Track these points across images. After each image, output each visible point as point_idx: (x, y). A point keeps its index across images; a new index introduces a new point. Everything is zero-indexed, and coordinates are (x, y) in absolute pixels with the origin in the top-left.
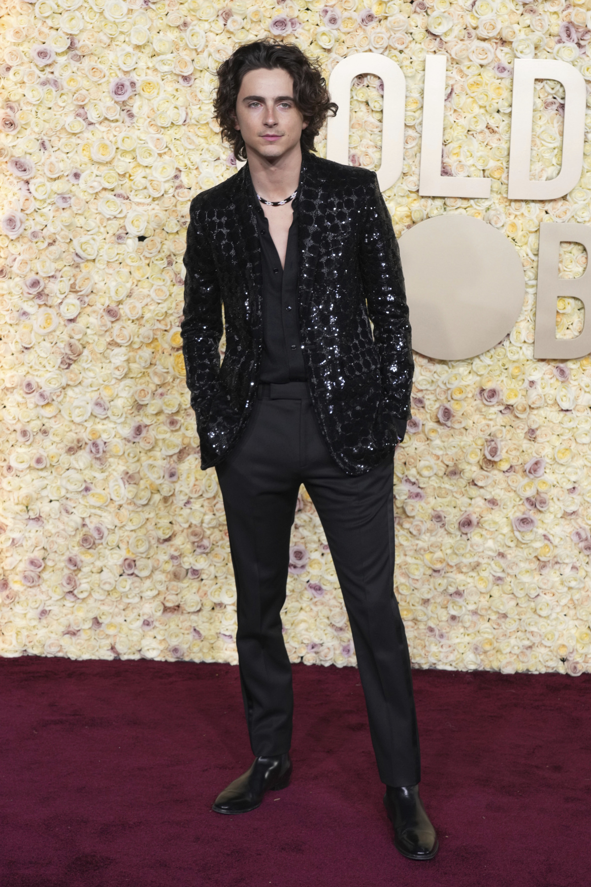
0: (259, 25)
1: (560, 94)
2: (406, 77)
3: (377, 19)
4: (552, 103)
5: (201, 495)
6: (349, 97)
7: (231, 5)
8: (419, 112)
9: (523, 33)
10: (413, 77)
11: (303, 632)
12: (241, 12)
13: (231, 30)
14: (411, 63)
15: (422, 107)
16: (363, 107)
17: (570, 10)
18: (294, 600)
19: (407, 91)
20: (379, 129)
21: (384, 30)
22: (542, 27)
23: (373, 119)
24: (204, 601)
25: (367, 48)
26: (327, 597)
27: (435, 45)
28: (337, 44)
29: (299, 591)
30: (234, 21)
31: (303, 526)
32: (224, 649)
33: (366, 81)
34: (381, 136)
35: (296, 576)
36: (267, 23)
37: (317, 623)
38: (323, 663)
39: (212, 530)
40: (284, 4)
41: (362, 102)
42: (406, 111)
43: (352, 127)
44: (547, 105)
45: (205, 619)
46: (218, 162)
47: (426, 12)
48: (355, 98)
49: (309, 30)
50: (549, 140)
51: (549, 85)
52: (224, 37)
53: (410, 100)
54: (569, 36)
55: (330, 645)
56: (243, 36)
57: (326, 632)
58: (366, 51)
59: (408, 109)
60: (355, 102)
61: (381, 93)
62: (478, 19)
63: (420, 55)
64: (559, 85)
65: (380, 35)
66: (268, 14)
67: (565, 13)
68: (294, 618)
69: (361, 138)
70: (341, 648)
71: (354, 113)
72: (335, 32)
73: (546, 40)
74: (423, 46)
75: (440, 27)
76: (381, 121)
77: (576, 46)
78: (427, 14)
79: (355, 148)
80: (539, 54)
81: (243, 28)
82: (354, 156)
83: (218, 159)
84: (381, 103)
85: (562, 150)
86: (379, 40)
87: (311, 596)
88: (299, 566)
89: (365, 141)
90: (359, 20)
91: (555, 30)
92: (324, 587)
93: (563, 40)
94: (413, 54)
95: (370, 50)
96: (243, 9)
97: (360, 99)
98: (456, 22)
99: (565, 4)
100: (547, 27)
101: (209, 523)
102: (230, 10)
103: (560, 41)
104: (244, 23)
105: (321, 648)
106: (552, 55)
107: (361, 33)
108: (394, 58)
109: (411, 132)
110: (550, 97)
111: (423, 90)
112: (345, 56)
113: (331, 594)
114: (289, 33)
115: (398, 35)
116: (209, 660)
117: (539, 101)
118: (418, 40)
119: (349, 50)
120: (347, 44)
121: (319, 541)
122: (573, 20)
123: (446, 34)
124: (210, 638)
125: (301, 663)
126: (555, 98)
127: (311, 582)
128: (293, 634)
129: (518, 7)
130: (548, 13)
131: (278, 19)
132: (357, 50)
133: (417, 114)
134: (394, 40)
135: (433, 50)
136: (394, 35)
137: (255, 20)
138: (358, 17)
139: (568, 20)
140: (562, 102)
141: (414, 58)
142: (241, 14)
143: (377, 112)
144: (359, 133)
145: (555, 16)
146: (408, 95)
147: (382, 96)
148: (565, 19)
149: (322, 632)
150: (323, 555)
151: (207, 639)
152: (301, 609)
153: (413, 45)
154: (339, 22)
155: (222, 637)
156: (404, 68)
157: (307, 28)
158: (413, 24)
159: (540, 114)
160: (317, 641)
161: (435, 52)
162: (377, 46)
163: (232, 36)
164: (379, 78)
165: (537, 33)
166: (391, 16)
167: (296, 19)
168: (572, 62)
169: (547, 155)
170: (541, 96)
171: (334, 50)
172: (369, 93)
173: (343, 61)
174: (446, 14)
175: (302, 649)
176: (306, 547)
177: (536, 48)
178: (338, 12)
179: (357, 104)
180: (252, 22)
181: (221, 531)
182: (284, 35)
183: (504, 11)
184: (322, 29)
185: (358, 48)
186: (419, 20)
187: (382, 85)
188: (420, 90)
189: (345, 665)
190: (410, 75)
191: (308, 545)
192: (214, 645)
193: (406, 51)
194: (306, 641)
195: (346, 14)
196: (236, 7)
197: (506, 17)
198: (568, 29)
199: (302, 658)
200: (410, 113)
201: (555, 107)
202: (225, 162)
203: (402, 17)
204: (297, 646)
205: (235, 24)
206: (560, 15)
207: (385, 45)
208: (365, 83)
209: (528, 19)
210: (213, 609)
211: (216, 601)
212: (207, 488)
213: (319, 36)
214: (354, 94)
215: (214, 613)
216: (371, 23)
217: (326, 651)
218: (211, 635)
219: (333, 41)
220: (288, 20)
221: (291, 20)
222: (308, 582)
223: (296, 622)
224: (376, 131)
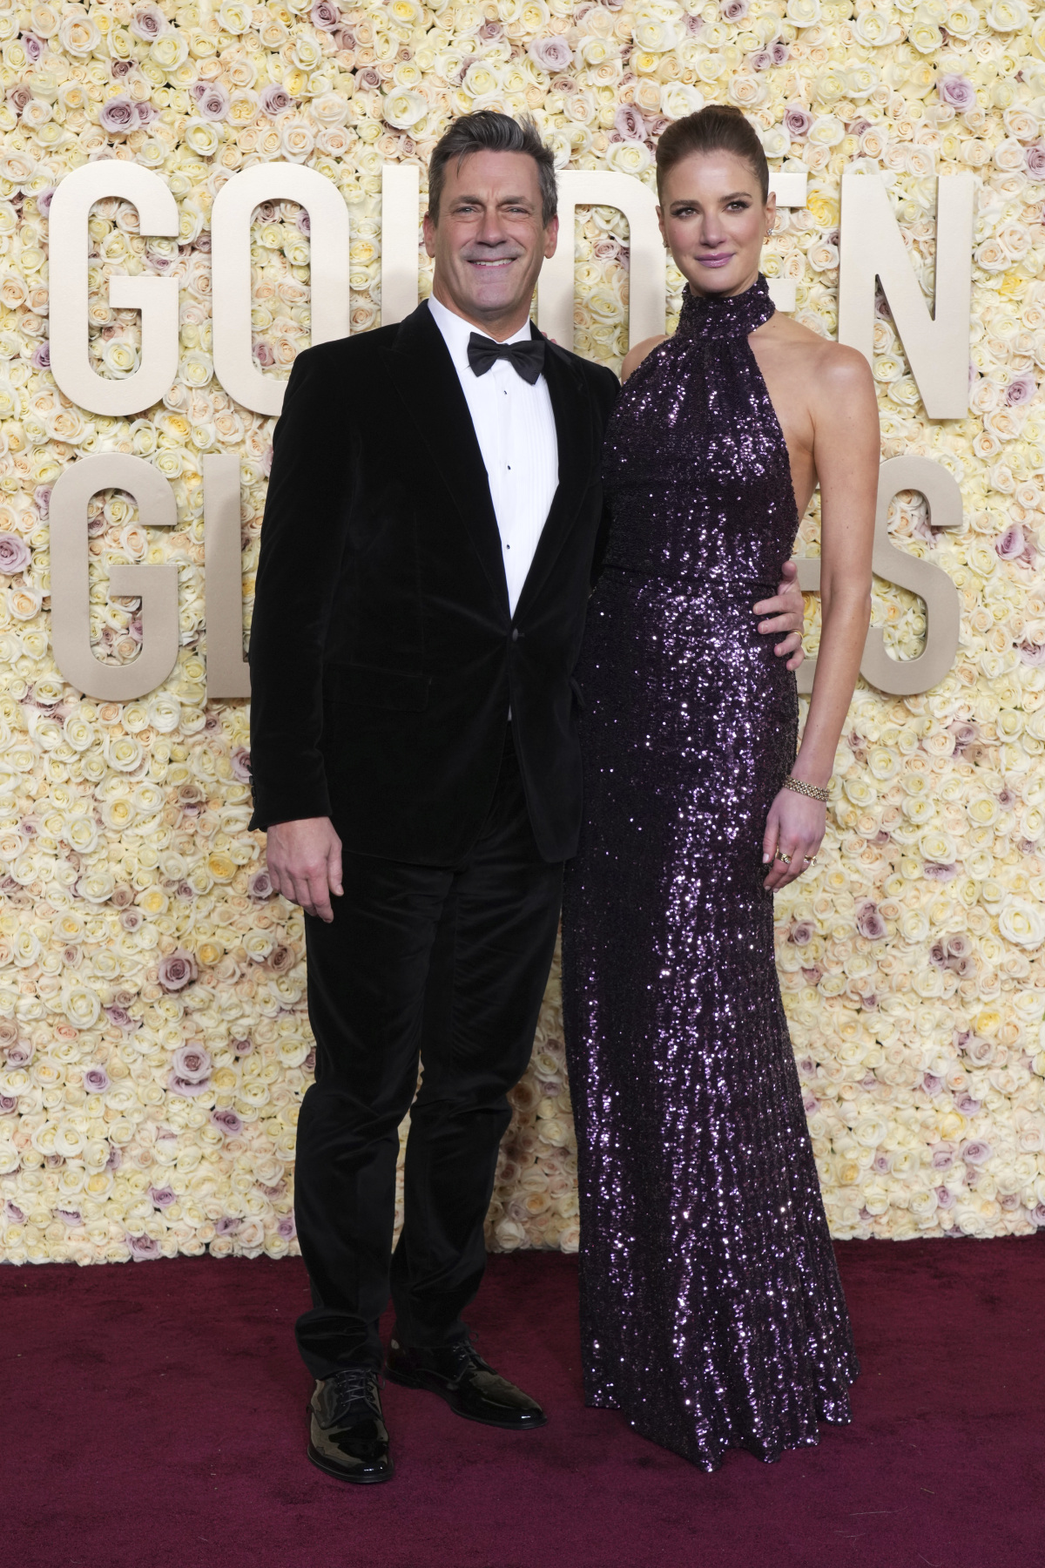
0: (82, 115)
1: (621, 231)
2: (348, 204)
3: (293, 103)
4: (608, 247)
5: (12, 963)
6: (248, 242)
7: (28, 79)
8: (375, 266)
9: (551, 123)
10: (362, 204)
11: (208, 1200)
12: (47, 93)
13: (31, 125)
14: (358, 179)
15: (380, 257)
16: (276, 259)
17: (632, 83)
18: (188, 1143)
19: (352, 229)
20: (305, 299)
21: (306, 122)
22: (584, 113)
23: (293, 280)
24: (25, 1153)
25: (277, 154)
26: (248, 1135)
27: (398, 146)
28: (224, 147)
29: (196, 1126)
30: (35, 109)
31: (200, 1010)
32: (66, 1238)
33: (278, 213)
34: (310, 309)
35: (190, 1101)
36: (96, 111)
37: (232, 1182)
38: (246, 1253)
39: (34, 1024)
40: (126, 78)
41: (273, 250)
42: (351, 264)
43: (256, 294)
44: (599, 251)
45: (28, 1186)
46: (16, 363)
47: (380, 88)
48: (260, 243)
49: (172, 124)
50: (606, 312)
51: (601, 216)
52: (19, 136)
53: (357, 244)
54: (632, 128)
55: (256, 1220)
56: (52, 134)
57: (249, 1197)
58: (276, 160)
59: (355, 261)
60: (261, 250)
61: (306, 233)
62: (473, 100)
63: (372, 166)
64: (618, 216)
65: (299, 130)
66: (96, 95)
67: (623, 88)
68: (190, 1175)
69: (274, 315)
70: (277, 1225)
71: (259, 271)
72: (218, 126)
73: (592, 137)
74: (376, 148)
75: (406, 116)
76: (307, 283)
77: (644, 146)
78: (382, 92)
79: (264, 332)
80: (581, 161)
81: (52, 120)
82: (262, 347)
83: (18, 356)
84: (306, 251)
85: (628, 330)
86: (297, 140)
87: (219, 1134)
88: (195, 1082)
89: (280, 320)
90: (262, 105)
91: (607, 118)
92: (241, 1117)
93: (623, 136)
94: (361, 163)
95: (284, 158)
96: (51, 86)
97: (268, 245)
98: (432, 105)
99: (622, 74)
100: (593, 114)
101: (29, 1012)
102: (27, 89)
103: (616, 138)
104: (53, 113)
105: (241, 1227)
106: (604, 163)
107: (265, 127)
108: (326, 171)
109: (362, 302)
110: (604, 236)
111: (380, 228)
112: (239, 169)
113: (256, 1129)
114: (135, 128)
115: (332, 130)
116: (39, 1259)
117: (584, 245)
118: (368, 139)
119: (246, 157)
120: (242, 147)
121: (230, 1034)
122: (637, 101)
123: (416, 127)
124: (39, 1219)
125: (207, 1256)
126: (612, 238)
127: (218, 1109)
128: (189, 1204)
129: (541, 79)
130: (595, 89)
131: (115, 103)
132: (259, 158)
133: (371, 271)
134: (324, 139)
135: (395, 156)
136: (324, 131)
137: (72, 106)
138: (258, 99)
139: (629, 101)
140: (624, 244)
141: (362, 171)
142: (48, 96)
143: (300, 267)
144: (270, 305)
145: (607, 94)
146: (354, 236)
147: (308, 240)
148: (624, 99)
149: (241, 1197)
150: (237, 1059)
151: (35, 1221)
152: (203, 1157)
153: (359, 145)
154: (225, 107)
155: (61, 1216)
156: (346, 189)
157: (167, 119)
158: (358, 110)
159: (587, 267)
160: (233, 1214)
161: (398, 159)
162: (296, 150)
163: (32, 134)
164: (301, 207)
165: (575, 123)
166: (318, 97)
167: (149, 104)
168: (640, 174)
169: (602, 339)
170: (589, 235)
171: (218, 158)
172: (285, 235)
173: (235, 178)
174: (415, 93)
175: (208, 1230)
176: (206, 1048)
177: (574, 151)
178: (222, 90)
179: (265, 254)
180: (69, 109)
181: (51, 1026)
182: (128, 132)
183: (517, 85)
184: (195, 120)
185: (261, 155)
186: (368, 102)
187: (306, 220)
188: (374, 227)
189: (285, 1254)
190: (356, 200)
191: (210, 1044)
192: (47, 1232)
193: (347, 158)
194: (212, 1216)
195: (237, 94)
196: (38, 83)
197: (522, 96)
198: (629, 117)
199: (207, 1245)
200: (357, 269)
201: (613, 253)
202: (29, 363)
203: (338, 99)
204: (198, 1226)
205: (37, 113)
206: (616, 92)
207: (309, 149)
208: (277, 216)
209: (559, 99)
210: (43, 1166)
211: (48, 1150)
212: (22, 950)
213: (190, 134)
214: (257, 236)
215: (44, 1175)
216: (282, 109)
217: (251, 1231)
218: (41, 1215)
219: (215, 143)
220: (133, 105)
221: (138, 105)
222: (213, 1109)
223: (193, 1181)
224: (301, 301)
